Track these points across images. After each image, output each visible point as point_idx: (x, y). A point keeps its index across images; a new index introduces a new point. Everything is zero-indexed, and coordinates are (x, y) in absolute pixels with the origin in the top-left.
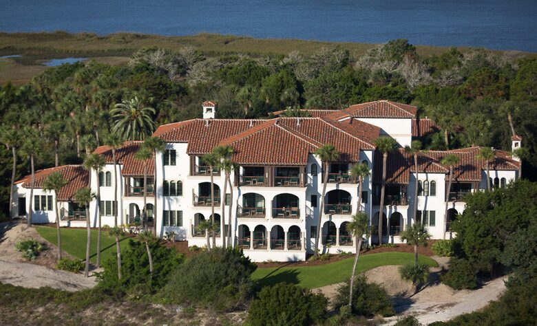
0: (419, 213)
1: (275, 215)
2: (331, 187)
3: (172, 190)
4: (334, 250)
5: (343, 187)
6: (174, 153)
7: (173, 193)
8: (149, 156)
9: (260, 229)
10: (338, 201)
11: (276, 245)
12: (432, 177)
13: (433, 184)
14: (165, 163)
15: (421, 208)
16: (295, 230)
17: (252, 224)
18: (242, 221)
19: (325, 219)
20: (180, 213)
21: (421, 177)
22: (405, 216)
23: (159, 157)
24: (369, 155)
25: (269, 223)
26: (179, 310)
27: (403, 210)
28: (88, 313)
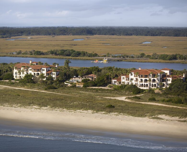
0: (168, 84)
1: (144, 82)
2: (153, 79)
3: (132, 79)
4: (153, 88)
5: (155, 79)
6: (132, 74)
7: (132, 80)
8: (129, 74)
9: (142, 84)
10: (154, 81)
11: (145, 87)
12: (170, 78)
13: (170, 80)
14: (131, 75)
15: (168, 83)
16: (147, 85)
17: (141, 83)
18: (140, 83)
19: (152, 83)
20: (133, 83)
21: (168, 78)
22: (165, 84)
23: (130, 75)
24: (159, 74)
25: (143, 83)
26: (124, 91)
27: (165, 83)
28: (113, 92)
